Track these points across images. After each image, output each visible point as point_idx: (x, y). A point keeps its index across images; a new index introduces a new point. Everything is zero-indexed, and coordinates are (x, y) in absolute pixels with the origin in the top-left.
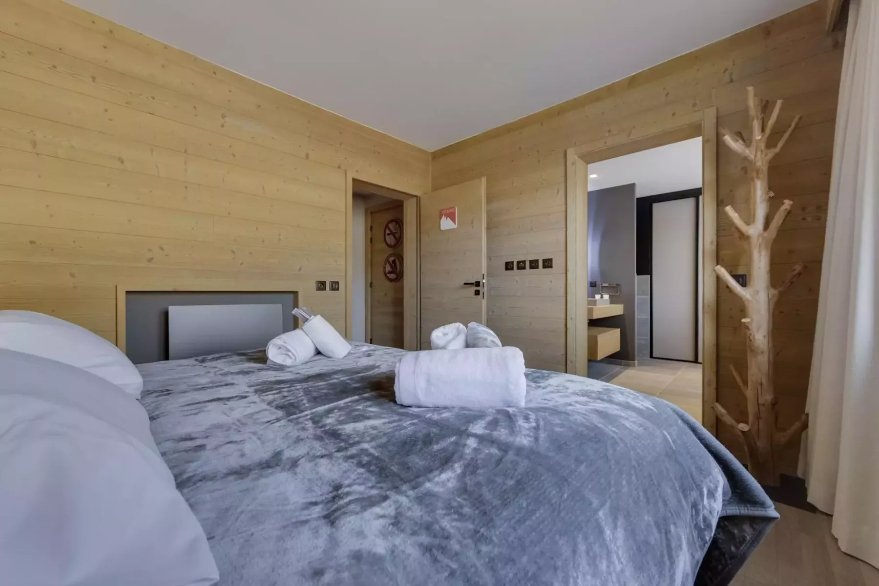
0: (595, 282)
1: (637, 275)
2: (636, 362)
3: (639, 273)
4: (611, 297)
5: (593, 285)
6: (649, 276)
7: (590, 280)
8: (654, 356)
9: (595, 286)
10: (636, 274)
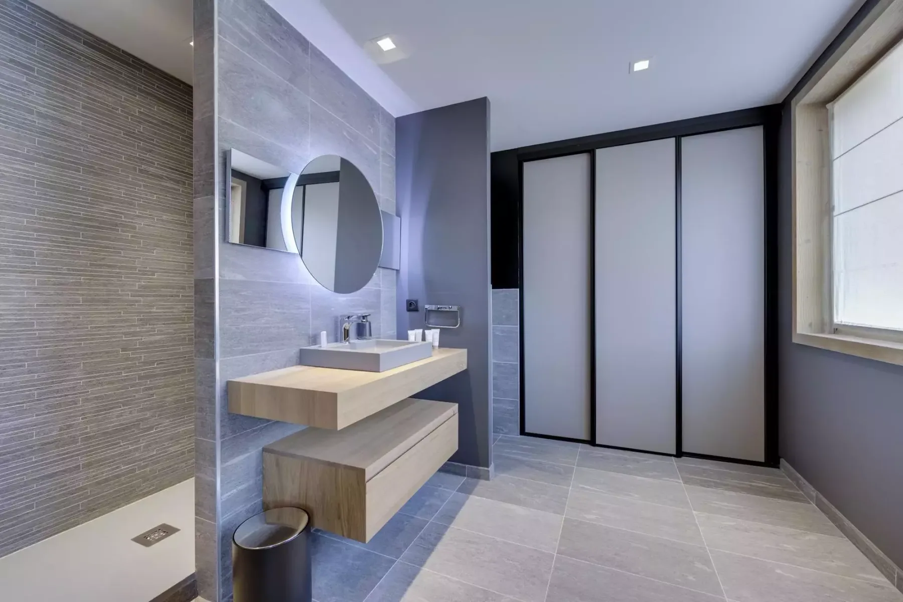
0: (416, 302)
1: (493, 288)
2: (491, 468)
3: (496, 284)
4: (443, 332)
5: (412, 306)
6: (518, 289)
7: (407, 297)
8: (527, 431)
9: (416, 310)
10: (490, 286)
